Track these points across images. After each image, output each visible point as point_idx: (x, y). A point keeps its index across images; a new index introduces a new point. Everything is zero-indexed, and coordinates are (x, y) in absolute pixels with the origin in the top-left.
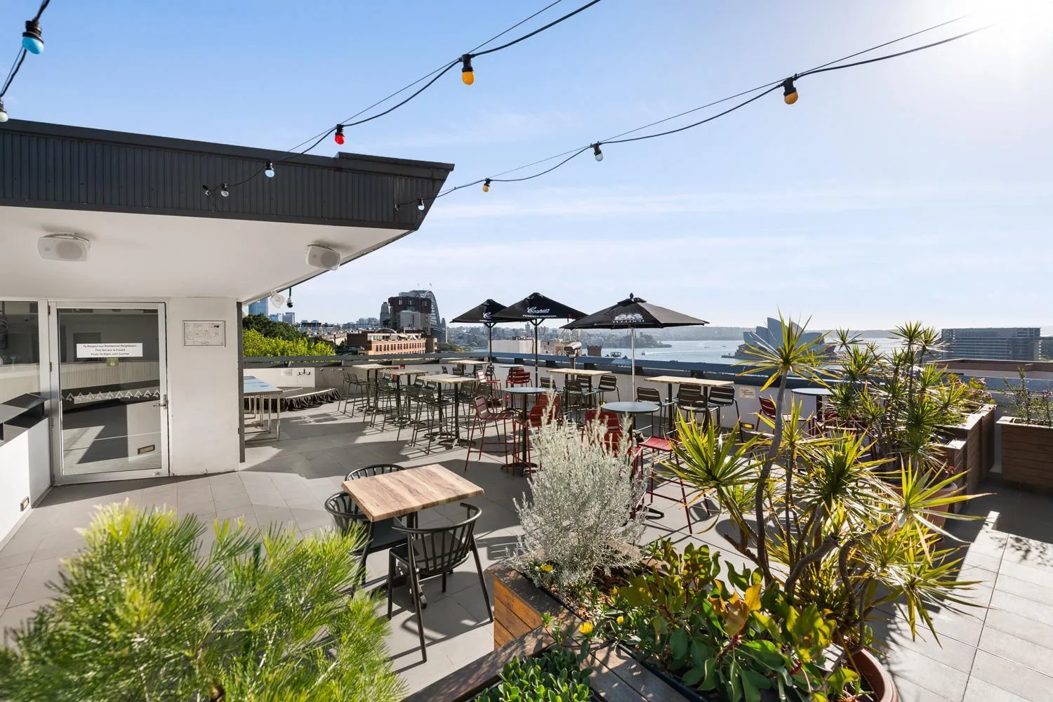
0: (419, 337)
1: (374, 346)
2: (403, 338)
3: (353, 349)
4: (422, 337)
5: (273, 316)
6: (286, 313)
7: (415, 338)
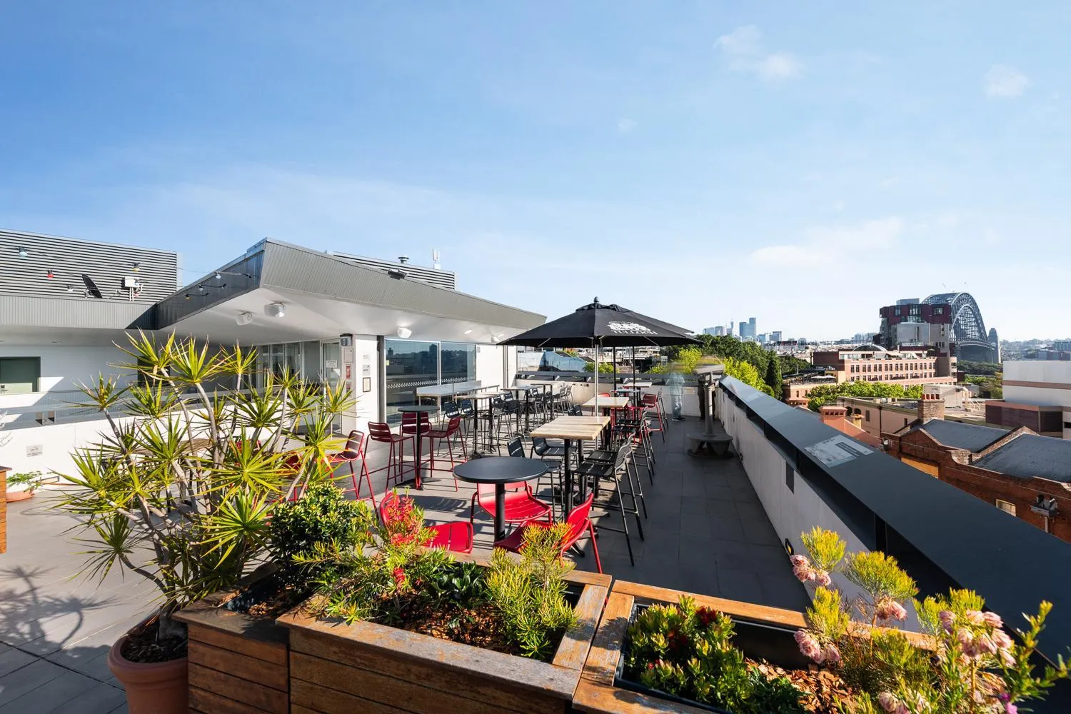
0: (924, 356)
1: (848, 366)
2: (894, 357)
3: (821, 368)
4: (928, 355)
5: (761, 335)
6: (774, 332)
7: (915, 356)
